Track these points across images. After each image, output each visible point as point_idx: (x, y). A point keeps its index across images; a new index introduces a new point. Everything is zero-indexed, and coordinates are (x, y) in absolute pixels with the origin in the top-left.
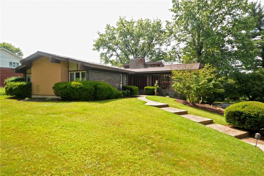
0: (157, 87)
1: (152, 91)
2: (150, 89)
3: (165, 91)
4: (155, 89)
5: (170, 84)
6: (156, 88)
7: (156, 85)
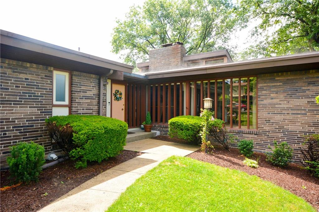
0: (207, 120)
1: (191, 132)
2: (187, 126)
3: (239, 133)
4: (200, 128)
5: (254, 101)
6: (204, 123)
7: (204, 112)
